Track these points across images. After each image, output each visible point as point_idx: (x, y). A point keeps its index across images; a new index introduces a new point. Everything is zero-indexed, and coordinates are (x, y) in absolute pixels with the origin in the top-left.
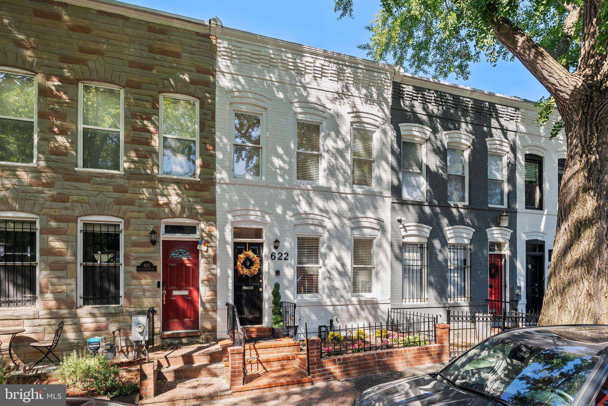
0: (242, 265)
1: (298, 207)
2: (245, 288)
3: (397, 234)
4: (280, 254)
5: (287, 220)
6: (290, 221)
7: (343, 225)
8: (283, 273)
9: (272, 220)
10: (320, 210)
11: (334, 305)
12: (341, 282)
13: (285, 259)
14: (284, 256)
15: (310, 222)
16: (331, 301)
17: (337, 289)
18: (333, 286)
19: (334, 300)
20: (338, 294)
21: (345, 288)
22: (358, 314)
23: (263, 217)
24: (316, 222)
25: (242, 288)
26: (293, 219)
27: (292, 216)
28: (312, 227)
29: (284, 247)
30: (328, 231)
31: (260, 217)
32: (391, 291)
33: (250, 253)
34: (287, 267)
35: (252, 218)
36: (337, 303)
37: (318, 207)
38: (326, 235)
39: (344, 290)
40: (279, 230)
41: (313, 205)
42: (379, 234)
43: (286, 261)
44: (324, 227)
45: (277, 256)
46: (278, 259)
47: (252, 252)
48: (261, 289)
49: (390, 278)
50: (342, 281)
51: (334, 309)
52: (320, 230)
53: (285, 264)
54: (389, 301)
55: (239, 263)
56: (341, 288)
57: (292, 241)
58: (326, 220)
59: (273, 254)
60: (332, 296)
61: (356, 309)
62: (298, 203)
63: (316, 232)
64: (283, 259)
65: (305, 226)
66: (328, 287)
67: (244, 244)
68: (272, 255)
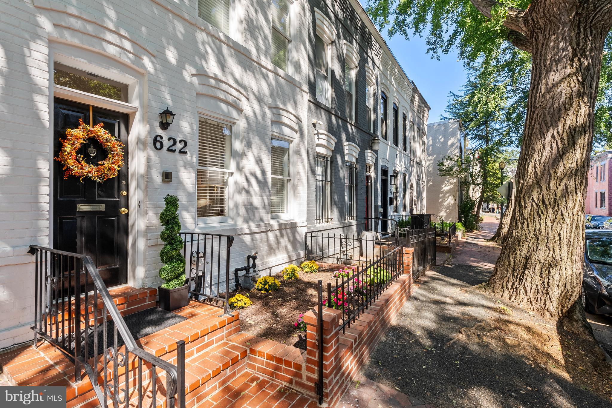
0: (78, 153)
1: (204, 63)
2: (84, 207)
3: (312, 141)
4: (172, 142)
5: (184, 80)
6: (191, 84)
7: (264, 115)
8: (178, 177)
9: (156, 69)
10: (237, 81)
11: (252, 233)
12: (260, 198)
13: (181, 152)
14: (179, 146)
15: (222, 96)
16: (249, 227)
17: (256, 208)
18: (251, 204)
19: (252, 225)
20: (257, 216)
21: (264, 207)
22: (278, 242)
23: (138, 57)
24: (230, 99)
25: (76, 208)
26: (195, 80)
27: (193, 75)
28: (224, 106)
29: (179, 129)
30: (247, 118)
31: (131, 56)
32: (307, 210)
33: (100, 131)
34: (185, 167)
35: (112, 50)
36: (256, 230)
37: (232, 74)
38: (242, 124)
39: (264, 210)
40: (171, 94)
41: (227, 70)
42: (297, 136)
43: (183, 156)
44: (240, 111)
45: (167, 144)
46: (168, 150)
47: (104, 127)
48: (123, 209)
49: (306, 195)
50: (262, 196)
51: (253, 240)
52: (235, 114)
53: (181, 163)
54: (306, 224)
55: (68, 148)
56: (261, 208)
57: (193, 121)
58: (243, 99)
59: (159, 139)
60: (250, 219)
61: (276, 236)
62: (204, 56)
63: (228, 115)
64: (178, 151)
65: (212, 101)
66: (245, 206)
67: (83, 108)
68: (155, 141)
